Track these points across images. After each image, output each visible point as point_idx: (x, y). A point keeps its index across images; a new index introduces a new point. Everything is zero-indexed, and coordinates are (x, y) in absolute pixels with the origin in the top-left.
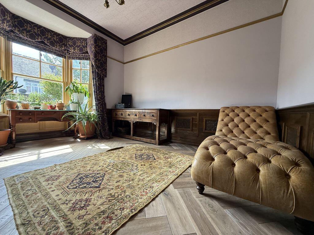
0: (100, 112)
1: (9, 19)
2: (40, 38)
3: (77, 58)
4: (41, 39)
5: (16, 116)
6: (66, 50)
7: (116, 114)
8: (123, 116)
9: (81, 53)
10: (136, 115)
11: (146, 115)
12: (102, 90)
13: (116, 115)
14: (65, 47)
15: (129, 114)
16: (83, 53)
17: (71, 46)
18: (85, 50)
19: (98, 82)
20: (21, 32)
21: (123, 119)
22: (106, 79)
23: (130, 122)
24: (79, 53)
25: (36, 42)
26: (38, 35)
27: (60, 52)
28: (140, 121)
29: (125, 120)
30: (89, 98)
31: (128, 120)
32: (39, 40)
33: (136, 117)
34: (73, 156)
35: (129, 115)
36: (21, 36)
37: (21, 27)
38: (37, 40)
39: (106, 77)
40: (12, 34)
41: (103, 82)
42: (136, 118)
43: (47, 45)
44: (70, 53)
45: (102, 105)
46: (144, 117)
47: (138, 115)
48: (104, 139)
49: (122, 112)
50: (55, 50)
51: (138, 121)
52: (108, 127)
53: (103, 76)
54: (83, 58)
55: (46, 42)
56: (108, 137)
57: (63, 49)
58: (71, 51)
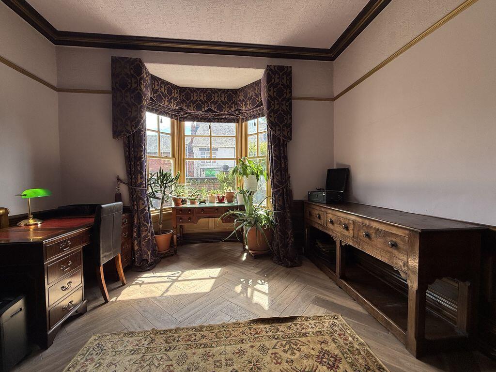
0: (278, 210)
1: (176, 95)
2: (206, 105)
3: (251, 117)
4: (207, 107)
5: (177, 214)
6: (237, 110)
7: (310, 212)
8: (321, 222)
9: (254, 108)
10: (347, 228)
11: (373, 236)
12: (283, 166)
13: (310, 214)
14: (236, 106)
15: (333, 219)
16: (257, 107)
17: (241, 102)
18: (258, 101)
19: (275, 153)
20: (188, 106)
21: (321, 229)
22: (290, 145)
23: (334, 239)
24: (253, 109)
25: (203, 113)
26: (204, 102)
27: (230, 115)
28: (356, 247)
29: (325, 231)
30: (267, 181)
31: (330, 233)
32: (206, 109)
33: (346, 233)
34: (196, 309)
35: (332, 222)
36: (189, 111)
37: (188, 100)
38: (203, 110)
39: (291, 139)
40: (182, 112)
41: (284, 151)
42: (348, 237)
43: (215, 112)
44: (242, 113)
45: (282, 195)
46: (366, 239)
47: (351, 227)
48: (281, 264)
49: (320, 213)
50: (225, 115)
51: (351, 244)
52: (293, 240)
53: (283, 140)
54: (259, 114)
55: (213, 108)
56: (289, 263)
57: (233, 109)
58: (242, 110)
